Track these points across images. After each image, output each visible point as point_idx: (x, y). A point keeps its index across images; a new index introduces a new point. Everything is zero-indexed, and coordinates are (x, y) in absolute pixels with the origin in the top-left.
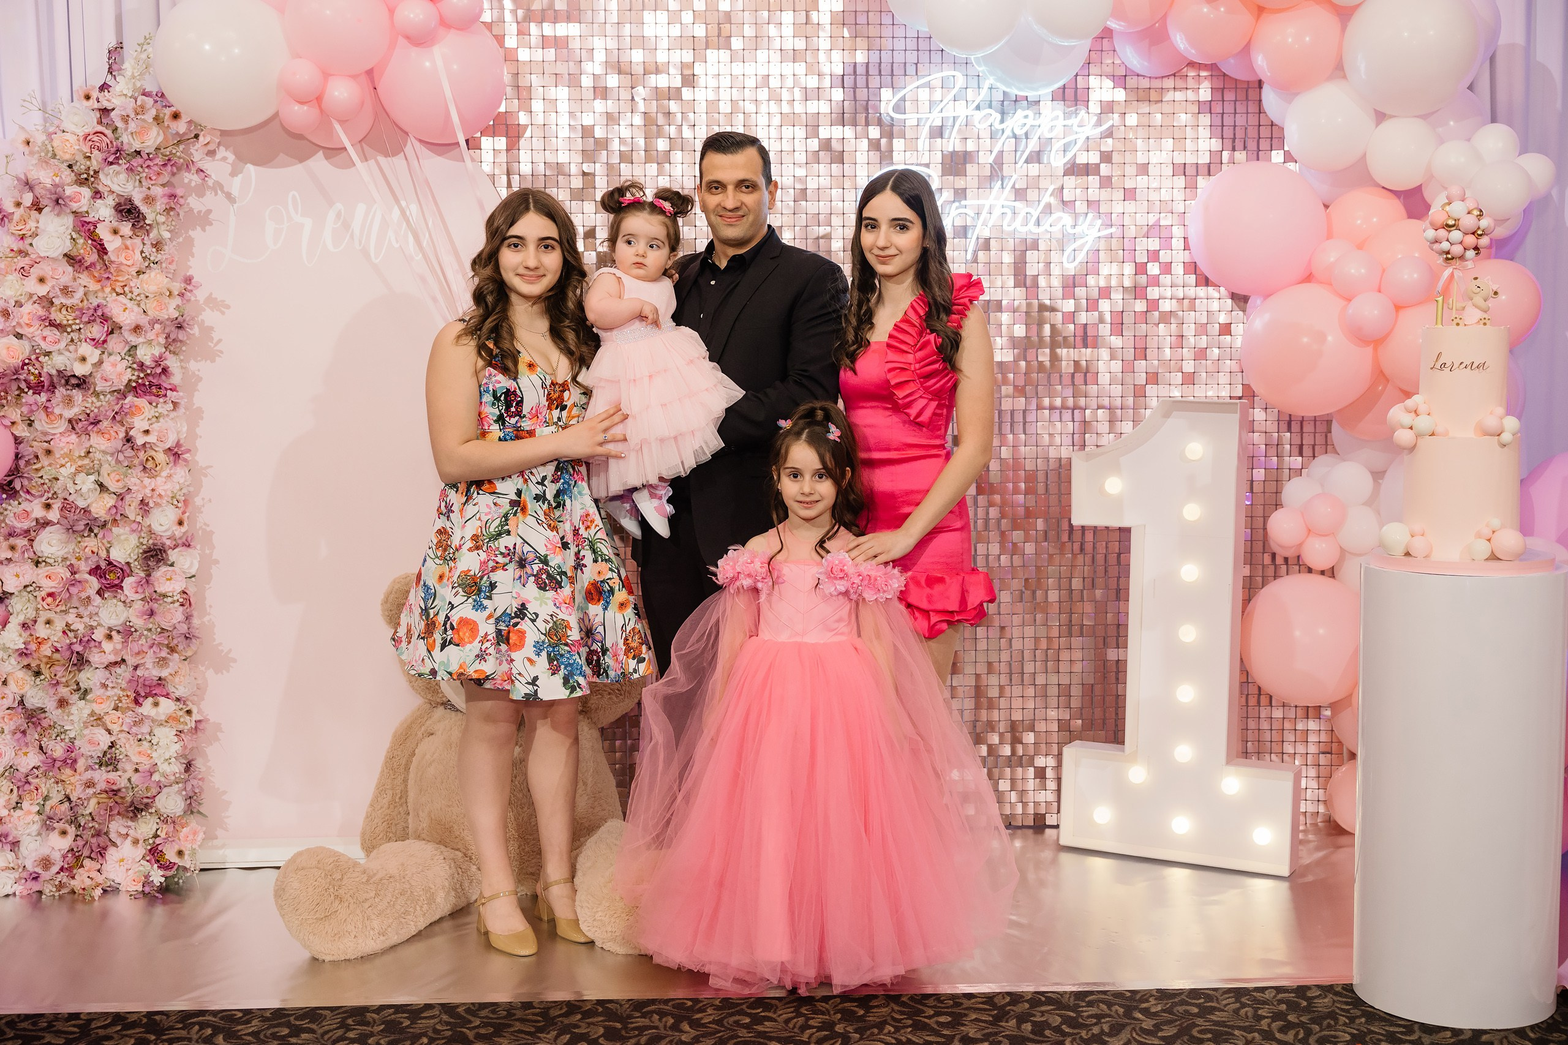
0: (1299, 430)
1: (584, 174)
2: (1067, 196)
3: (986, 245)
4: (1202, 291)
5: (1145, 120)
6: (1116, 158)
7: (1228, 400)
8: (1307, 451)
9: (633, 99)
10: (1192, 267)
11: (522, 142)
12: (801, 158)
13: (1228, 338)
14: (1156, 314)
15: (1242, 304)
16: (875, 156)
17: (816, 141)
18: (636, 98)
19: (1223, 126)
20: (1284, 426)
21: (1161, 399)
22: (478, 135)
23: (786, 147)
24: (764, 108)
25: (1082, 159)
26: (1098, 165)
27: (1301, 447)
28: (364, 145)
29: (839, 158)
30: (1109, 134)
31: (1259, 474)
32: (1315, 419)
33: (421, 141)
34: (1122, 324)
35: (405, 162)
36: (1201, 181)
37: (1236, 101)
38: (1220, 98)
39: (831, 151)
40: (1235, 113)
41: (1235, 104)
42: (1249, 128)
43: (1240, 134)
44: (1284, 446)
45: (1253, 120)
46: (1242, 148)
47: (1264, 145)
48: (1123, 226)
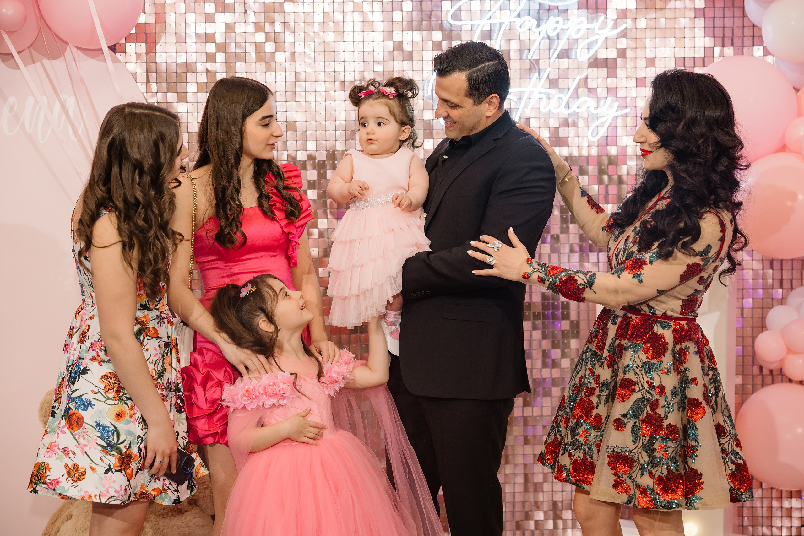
0: (779, 268)
1: (208, 71)
2: (591, 84)
5: (652, 24)
6: (629, 54)
8: (786, 284)
9: (246, 12)
11: (159, 47)
12: (379, 56)
17: (391, 43)
18: (248, 11)
19: (714, 27)
22: (123, 41)
23: (368, 48)
24: (349, 18)
25: (602, 55)
26: (615, 60)
27: (781, 281)
28: (33, 51)
29: (409, 56)
30: (624, 34)
31: (748, 303)
32: (792, 260)
33: (78, 48)
35: (64, 63)
37: (724, 8)
38: (712, 6)
39: (403, 51)
40: (724, 17)
41: (724, 10)
42: (735, 28)
43: (728, 33)
44: (768, 280)
45: (738, 22)
46: (730, 45)
47: (747, 41)
48: (636, 107)
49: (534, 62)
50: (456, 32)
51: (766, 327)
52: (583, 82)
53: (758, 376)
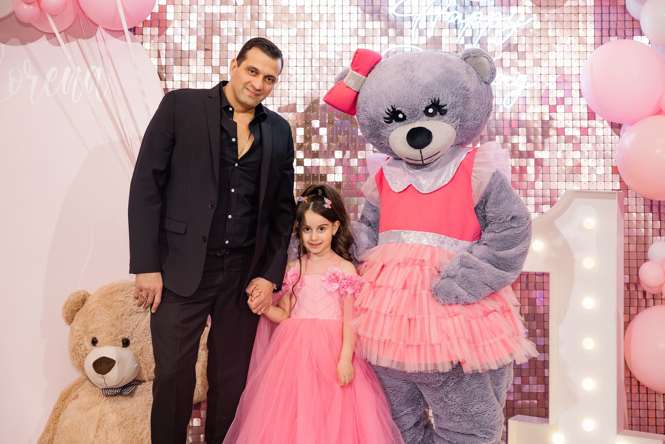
0: (657, 211)
1: (206, 50)
5: (553, 18)
7: (611, 192)
12: (339, 40)
15: (618, 131)
16: (385, 39)
17: (348, 30)
18: (238, 4)
19: (602, 21)
20: (648, 209)
21: (567, 191)
22: (141, 25)
25: (514, 41)
28: (67, 33)
30: (531, 26)
33: (106, 29)
35: (95, 42)
37: (609, 6)
38: (600, 5)
39: (358, 36)
40: (610, 13)
41: (609, 8)
42: (618, 22)
43: (613, 26)
44: (649, 222)
45: (621, 17)
46: (615, 35)
47: (629, 33)
48: (541, 82)
49: (460, 46)
50: (399, 22)
51: (648, 260)
52: (499, 62)
53: (642, 300)
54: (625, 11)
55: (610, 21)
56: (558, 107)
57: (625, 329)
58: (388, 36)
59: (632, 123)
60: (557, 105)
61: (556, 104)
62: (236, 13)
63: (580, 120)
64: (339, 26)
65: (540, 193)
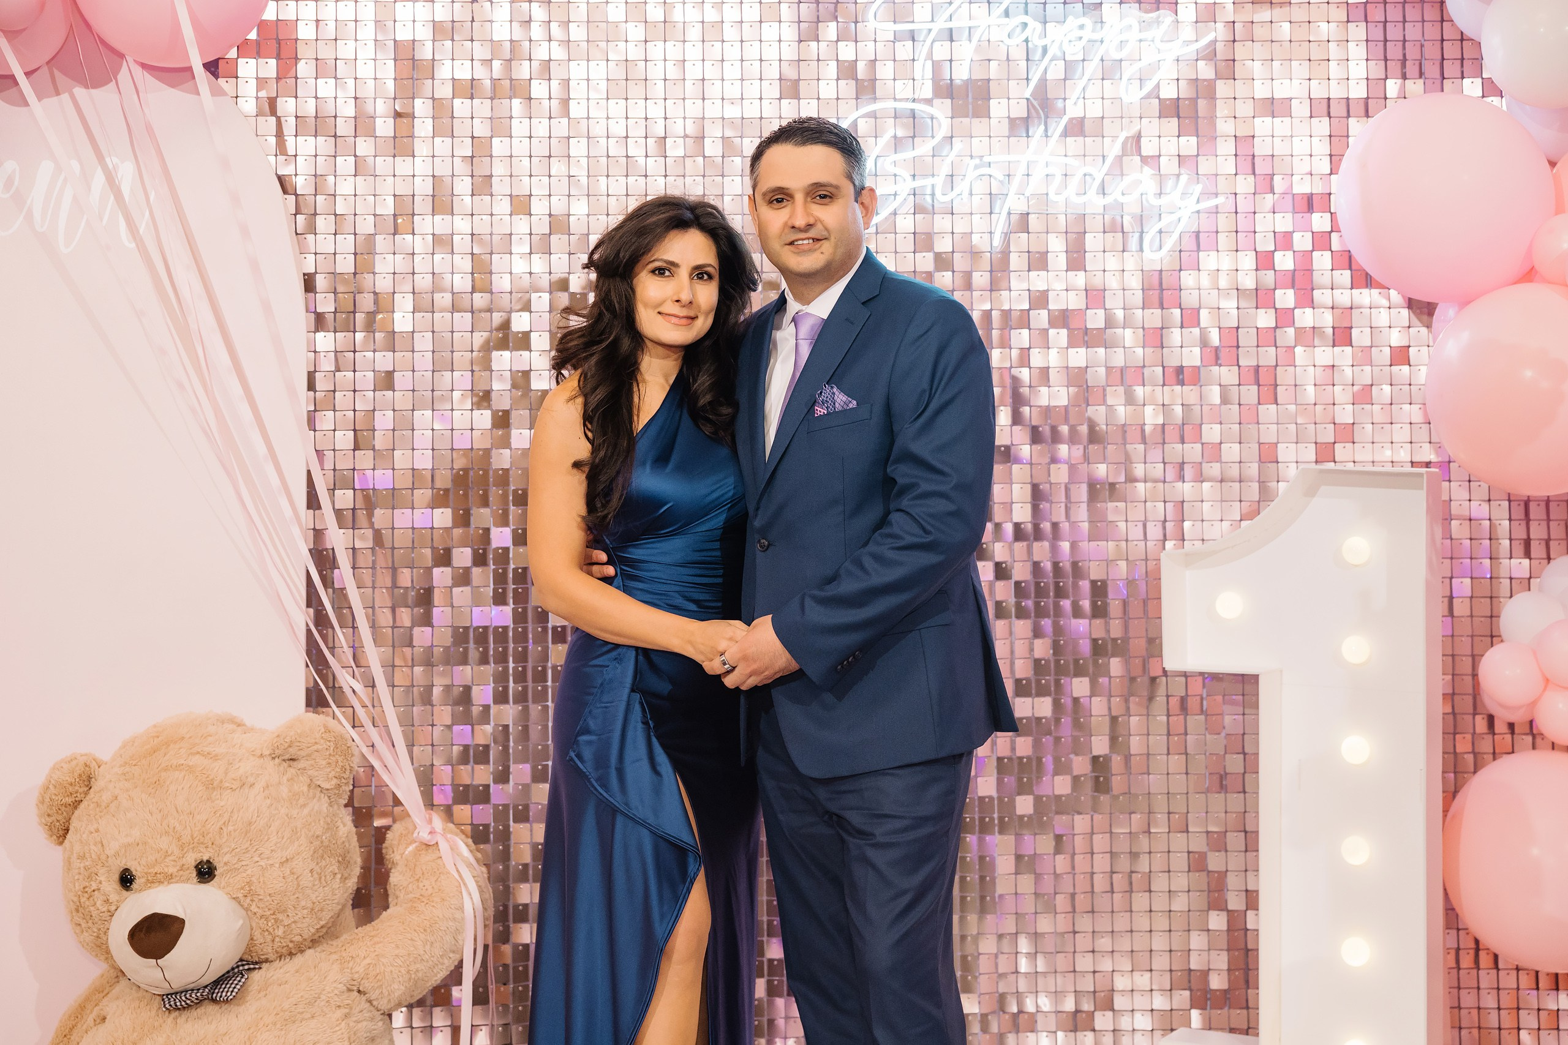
0: (1523, 516)
2: (1148, 148)
3: (1023, 223)
4: (1365, 296)
6: (1221, 90)
7: (1408, 469)
8: (1537, 550)
10: (1346, 260)
11: (302, 68)
13: (1406, 368)
14: (1291, 331)
15: (1425, 317)
16: (847, 88)
19: (1386, 41)
21: (1301, 466)
22: (233, 54)
23: (712, 74)
24: (675, 15)
25: (1170, 92)
26: (1193, 101)
27: (1527, 543)
28: (46, 74)
30: (1210, 53)
31: (1463, 586)
32: (1548, 499)
33: (143, 65)
34: (1238, 347)
36: (1355, 126)
39: (780, 79)
40: (1404, 21)
41: (1404, 7)
42: (1425, 44)
43: (1412, 52)
44: (1500, 541)
45: (1432, 31)
46: (1417, 75)
47: (1451, 68)
48: (1236, 194)
51: (1500, 636)
52: (1132, 144)
53: (1485, 736)
54: (1443, 18)
55: (1405, 41)
56: (1278, 255)
57: (1446, 811)
58: (857, 80)
59: (1465, 302)
60: (1275, 250)
61: (1273, 249)
62: (473, 21)
63: (1332, 289)
64: (733, 52)
65: (1234, 471)
